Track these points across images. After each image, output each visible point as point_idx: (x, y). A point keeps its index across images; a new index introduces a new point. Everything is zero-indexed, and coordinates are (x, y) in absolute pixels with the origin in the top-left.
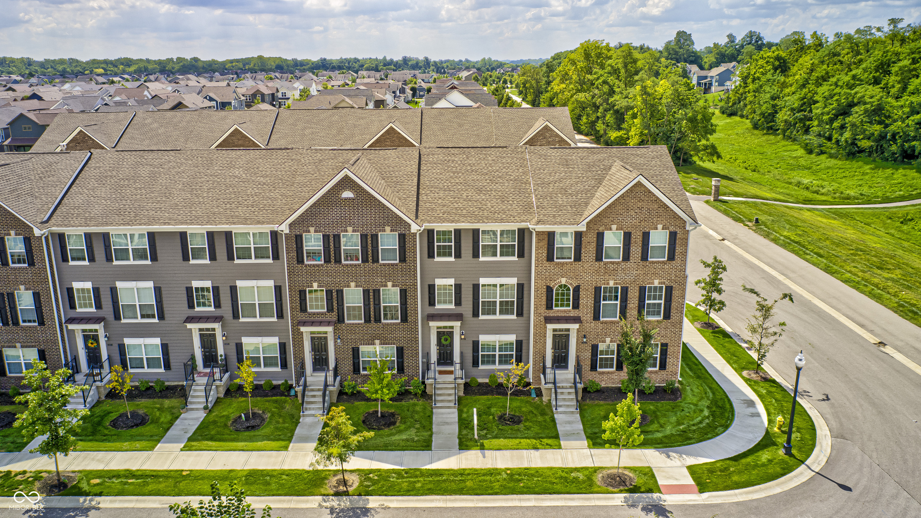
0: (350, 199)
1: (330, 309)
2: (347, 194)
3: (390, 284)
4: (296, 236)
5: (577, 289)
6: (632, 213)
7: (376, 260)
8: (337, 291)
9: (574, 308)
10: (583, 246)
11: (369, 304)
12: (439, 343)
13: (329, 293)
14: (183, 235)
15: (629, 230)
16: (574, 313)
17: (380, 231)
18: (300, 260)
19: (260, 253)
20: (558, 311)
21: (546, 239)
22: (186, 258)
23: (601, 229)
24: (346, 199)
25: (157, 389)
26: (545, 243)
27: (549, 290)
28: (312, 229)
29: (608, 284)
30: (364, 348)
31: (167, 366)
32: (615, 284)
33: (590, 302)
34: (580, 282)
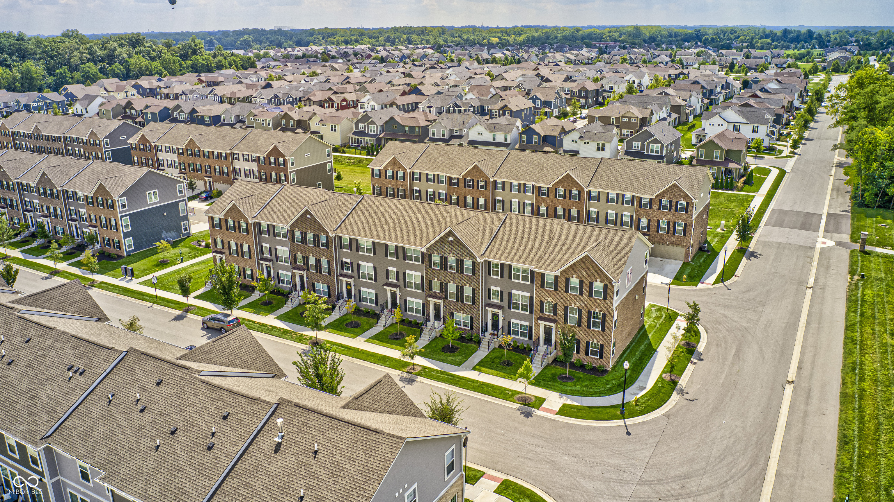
1: (442, 292)
2: (451, 239)
3: (468, 285)
4: (429, 254)
5: (556, 305)
7: (462, 272)
8: (445, 283)
9: (554, 314)
12: (493, 319)
13: (442, 284)
14: (386, 245)
16: (554, 317)
17: (464, 258)
18: (431, 266)
19: (416, 259)
20: (546, 315)
21: (540, 276)
22: (387, 256)
23: (568, 276)
24: (450, 241)
25: (371, 313)
26: (540, 278)
27: (541, 303)
28: (435, 252)
29: (572, 306)
30: (456, 314)
31: (377, 304)
32: (575, 306)
33: (563, 313)
34: (557, 302)
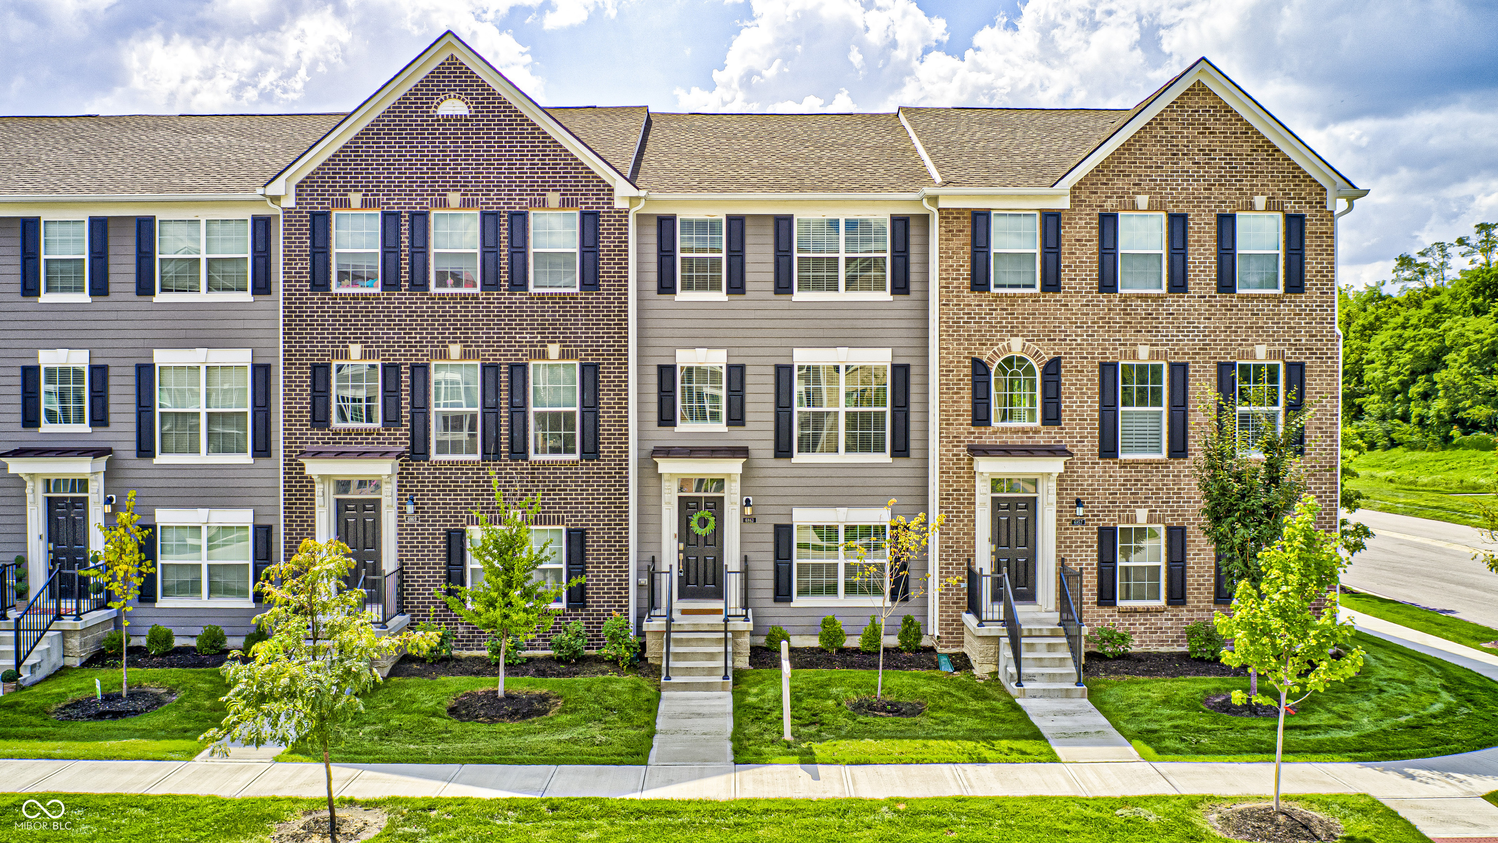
0: (458, 118)
1: (392, 421)
2: (452, 106)
3: (554, 350)
4: (314, 215)
5: (1053, 371)
6: (1186, 164)
7: (519, 283)
8: (413, 367)
9: (1046, 421)
10: (1065, 249)
11: (497, 407)
12: (685, 533)
13: (391, 371)
14: (29, 228)
15: (1182, 209)
16: (1047, 436)
17: (533, 204)
18: (320, 283)
19: (222, 275)
20: (1004, 431)
21: (968, 231)
23: (1109, 205)
24: (447, 119)
26: (963, 243)
27: (979, 369)
28: (355, 197)
29: (1135, 355)
32: (1151, 355)
33: (1091, 407)
34: (1061, 350)
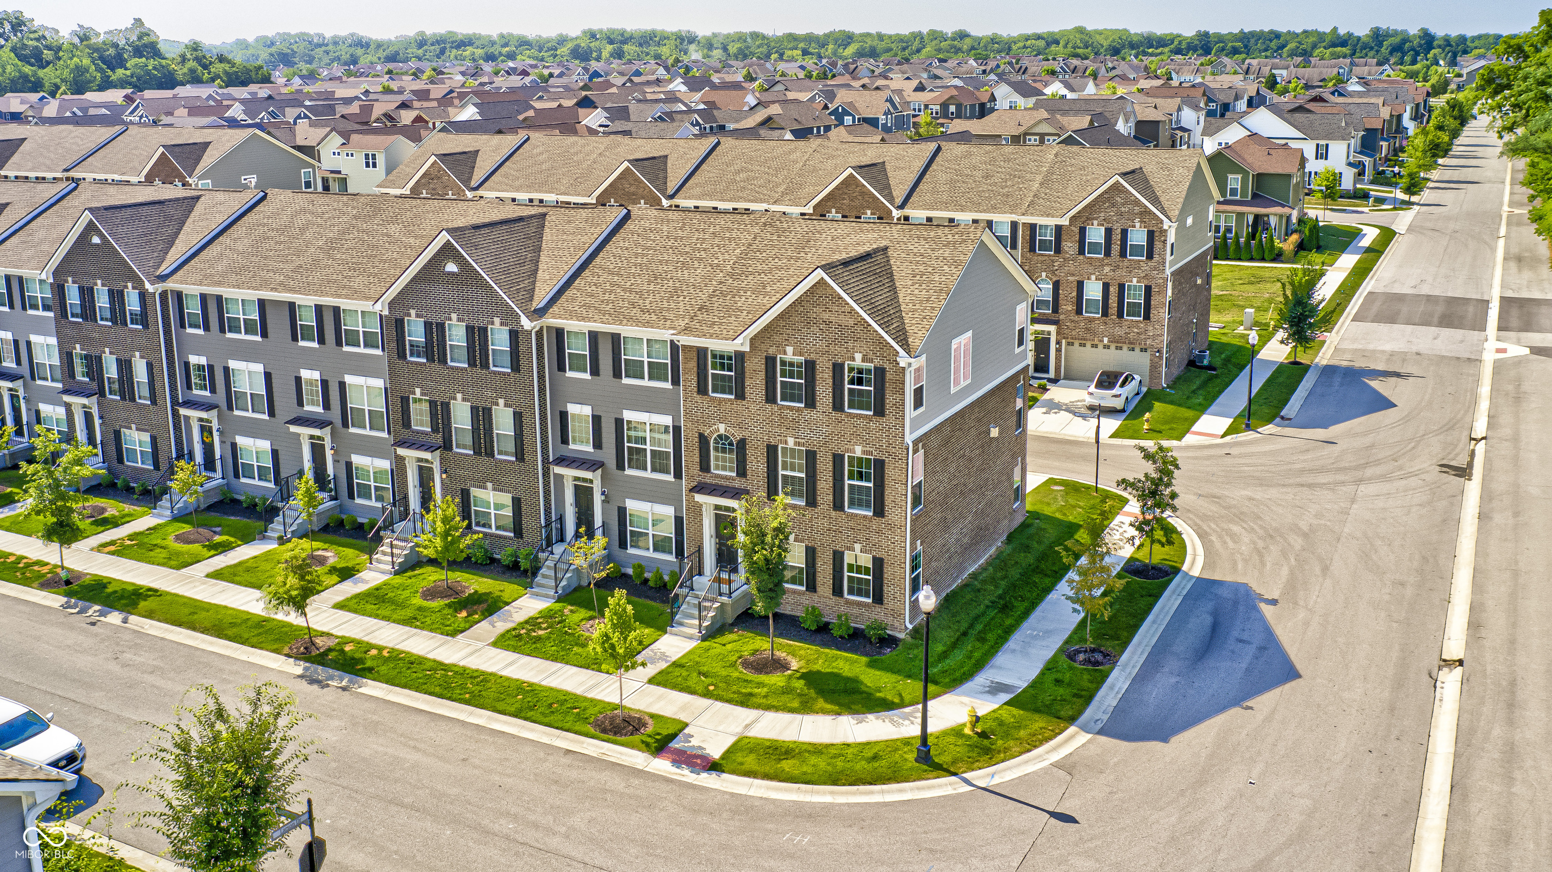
0: (453, 274)
1: (435, 430)
2: (450, 266)
3: (502, 402)
4: (396, 320)
5: (742, 445)
6: (815, 329)
7: (484, 365)
8: (442, 403)
9: (739, 474)
10: (747, 375)
11: (479, 428)
12: (577, 502)
13: (433, 405)
14: (292, 306)
15: (813, 356)
16: (738, 483)
17: (488, 322)
18: (402, 355)
19: (369, 341)
20: (718, 476)
21: (695, 359)
22: (295, 338)
23: (772, 351)
24: (449, 273)
25: (257, 505)
26: (694, 365)
27: (704, 440)
28: (413, 311)
29: (787, 443)
30: (475, 492)
31: (276, 481)
32: (796, 444)
33: (762, 468)
34: (746, 434)
